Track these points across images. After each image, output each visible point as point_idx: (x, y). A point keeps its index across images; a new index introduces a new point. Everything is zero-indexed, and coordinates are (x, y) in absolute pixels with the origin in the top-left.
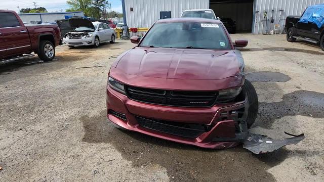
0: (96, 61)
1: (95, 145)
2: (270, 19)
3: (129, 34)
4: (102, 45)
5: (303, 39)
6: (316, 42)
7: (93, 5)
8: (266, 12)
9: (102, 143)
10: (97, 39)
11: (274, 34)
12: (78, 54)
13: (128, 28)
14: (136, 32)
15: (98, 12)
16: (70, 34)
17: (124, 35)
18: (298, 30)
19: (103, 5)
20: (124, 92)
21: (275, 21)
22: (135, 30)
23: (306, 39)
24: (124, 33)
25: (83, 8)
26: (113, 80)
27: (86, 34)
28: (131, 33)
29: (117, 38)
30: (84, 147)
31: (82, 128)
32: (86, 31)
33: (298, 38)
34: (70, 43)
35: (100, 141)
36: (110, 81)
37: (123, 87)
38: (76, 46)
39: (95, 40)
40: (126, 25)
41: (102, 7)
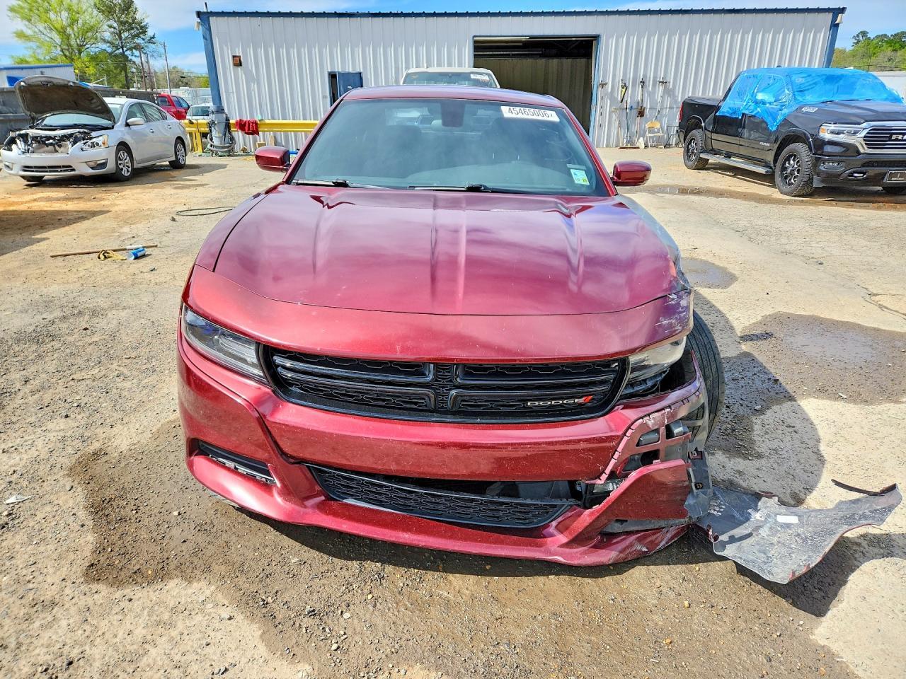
0: (126, 229)
1: (143, 595)
2: (635, 106)
3: (232, 139)
4: (143, 173)
5: (727, 162)
6: (762, 170)
7: (105, 46)
8: (625, 86)
9: (172, 584)
10: (123, 155)
11: (646, 147)
12: (57, 206)
13: (228, 119)
14: (255, 132)
15: (124, 69)
16: (24, 137)
17: (216, 142)
18: (715, 136)
19: (137, 47)
20: (257, 372)
21: (647, 111)
22: (251, 128)
23: (736, 162)
24: (216, 134)
25: (71, 54)
26: (201, 322)
27: (85, 137)
28: (239, 135)
29: (193, 149)
30: (95, 609)
31: (82, 514)
32: (84, 126)
33: (713, 159)
34: (26, 168)
35: (162, 574)
36: (191, 326)
37: (250, 354)
38: (48, 176)
39: (118, 158)
40: (220, 110)
41: (136, 53)
